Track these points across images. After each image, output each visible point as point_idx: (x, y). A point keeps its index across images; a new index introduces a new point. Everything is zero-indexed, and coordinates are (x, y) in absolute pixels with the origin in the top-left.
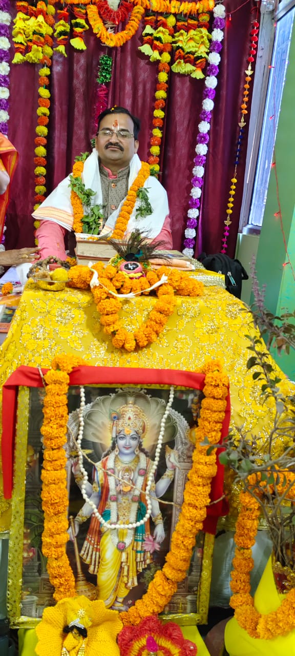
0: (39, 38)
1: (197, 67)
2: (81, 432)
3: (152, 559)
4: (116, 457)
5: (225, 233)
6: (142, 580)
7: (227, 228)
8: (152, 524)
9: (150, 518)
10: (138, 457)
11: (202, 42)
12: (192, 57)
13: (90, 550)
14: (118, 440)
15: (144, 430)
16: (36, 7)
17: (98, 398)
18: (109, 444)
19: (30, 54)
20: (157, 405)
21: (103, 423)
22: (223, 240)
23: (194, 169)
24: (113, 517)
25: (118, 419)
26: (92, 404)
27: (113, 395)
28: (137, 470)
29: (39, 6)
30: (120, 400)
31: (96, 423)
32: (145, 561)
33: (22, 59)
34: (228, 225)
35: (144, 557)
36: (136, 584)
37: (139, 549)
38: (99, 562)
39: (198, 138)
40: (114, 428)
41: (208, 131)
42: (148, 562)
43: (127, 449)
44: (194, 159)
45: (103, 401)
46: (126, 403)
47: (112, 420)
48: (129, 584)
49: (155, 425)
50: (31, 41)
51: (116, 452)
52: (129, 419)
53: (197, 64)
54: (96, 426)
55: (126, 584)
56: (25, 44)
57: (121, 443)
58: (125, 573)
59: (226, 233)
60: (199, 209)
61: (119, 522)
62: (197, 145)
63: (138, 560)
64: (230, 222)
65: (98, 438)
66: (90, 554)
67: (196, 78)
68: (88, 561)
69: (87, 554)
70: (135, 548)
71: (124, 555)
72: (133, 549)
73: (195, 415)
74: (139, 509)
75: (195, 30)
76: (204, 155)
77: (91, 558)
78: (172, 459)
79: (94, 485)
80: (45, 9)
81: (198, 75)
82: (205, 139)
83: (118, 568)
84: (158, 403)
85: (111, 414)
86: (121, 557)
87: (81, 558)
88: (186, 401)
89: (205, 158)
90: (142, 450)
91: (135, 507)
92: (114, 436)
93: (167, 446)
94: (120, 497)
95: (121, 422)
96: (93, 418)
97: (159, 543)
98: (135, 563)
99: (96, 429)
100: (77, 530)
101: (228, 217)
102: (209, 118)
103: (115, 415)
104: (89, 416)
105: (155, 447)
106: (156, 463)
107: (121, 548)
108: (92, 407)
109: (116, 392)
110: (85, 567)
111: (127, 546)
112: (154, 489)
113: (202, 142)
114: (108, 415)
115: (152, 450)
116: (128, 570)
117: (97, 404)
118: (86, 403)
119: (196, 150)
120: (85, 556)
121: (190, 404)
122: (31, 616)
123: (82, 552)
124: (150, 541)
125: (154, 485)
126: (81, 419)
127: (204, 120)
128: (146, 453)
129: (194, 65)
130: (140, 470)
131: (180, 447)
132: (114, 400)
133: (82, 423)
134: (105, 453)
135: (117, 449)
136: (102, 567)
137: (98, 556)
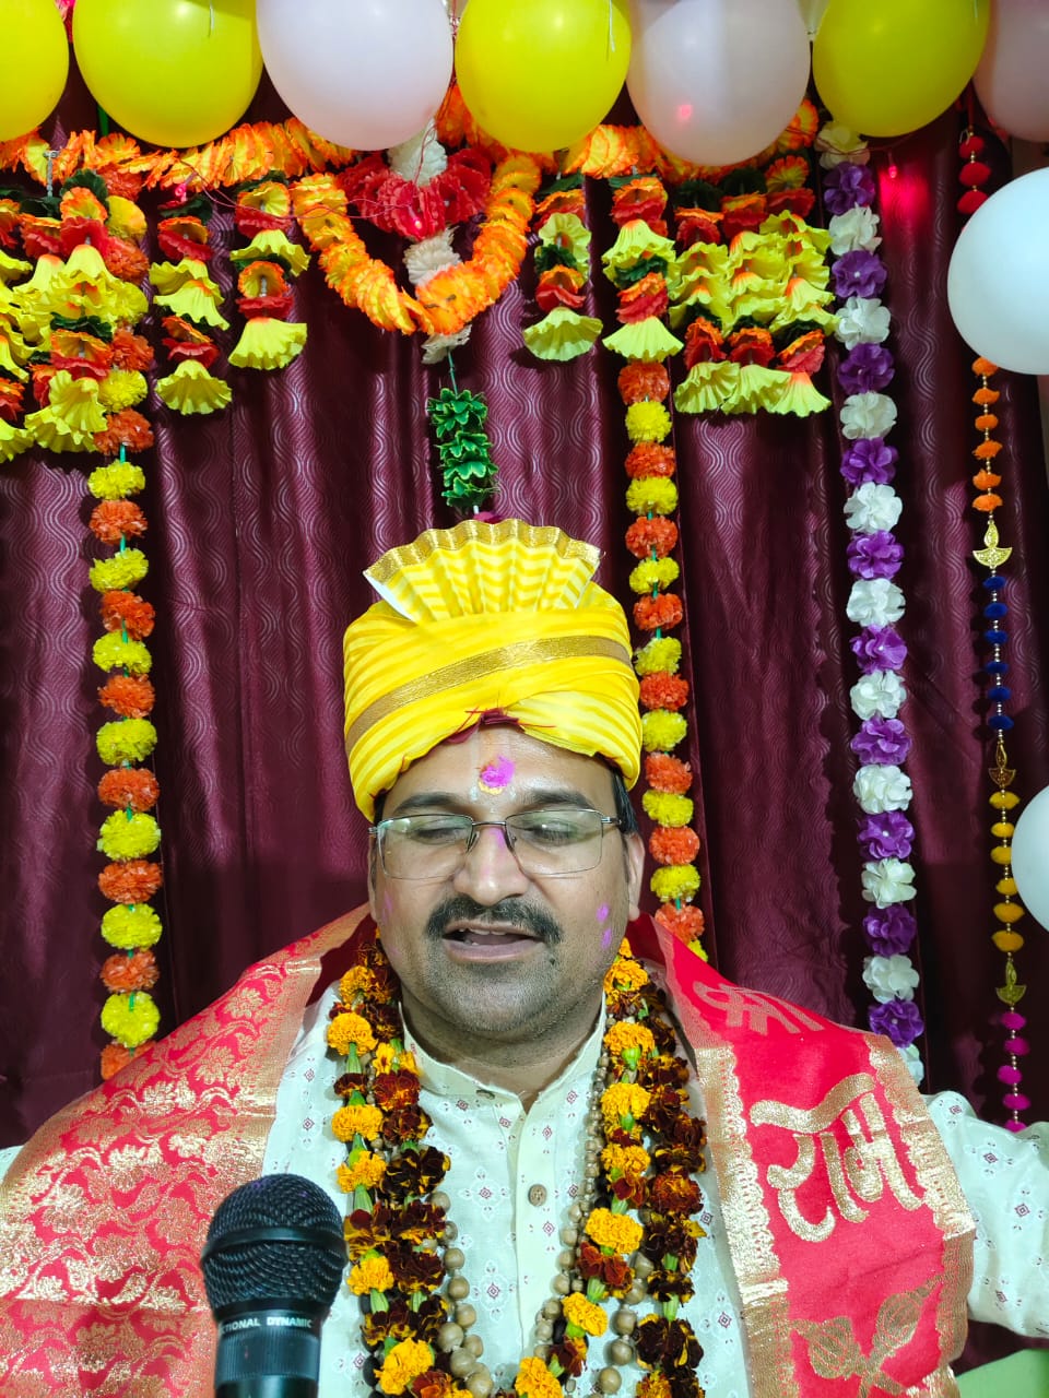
0: (82, 345)
1: (792, 370)
11: (795, 271)
12: (761, 335)
16: (57, 216)
19: (46, 415)
29: (70, 213)
33: (9, 437)
39: (857, 651)
41: (899, 617)
50: (43, 359)
53: (790, 358)
56: (23, 375)
67: (792, 415)
75: (756, 231)
76: (894, 716)
80: (97, 214)
81: (803, 399)
102: (888, 562)
113: (875, 668)
119: (855, 706)
127: (869, 575)
129: (775, 363)
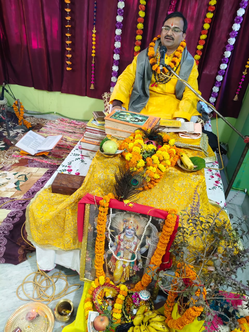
2: (110, 224)
3: (136, 273)
4: (124, 235)
5: (241, 80)
6: (131, 279)
7: (244, 76)
8: (137, 262)
9: (137, 260)
10: (134, 237)
13: (112, 264)
14: (126, 230)
15: (137, 228)
17: (118, 212)
18: (122, 230)
20: (144, 220)
21: (120, 222)
22: (240, 83)
23: (229, 39)
24: (122, 255)
25: (126, 222)
26: (115, 214)
27: (125, 213)
28: (133, 242)
30: (128, 215)
31: (117, 221)
32: (133, 273)
34: (244, 74)
35: (133, 272)
36: (129, 280)
37: (131, 269)
38: (115, 269)
39: (235, 20)
40: (125, 225)
41: (243, 15)
42: (134, 274)
43: (130, 233)
44: (230, 33)
45: (121, 214)
46: (131, 216)
47: (124, 221)
48: (126, 279)
49: (142, 227)
51: (124, 234)
52: (131, 223)
54: (117, 223)
55: (125, 279)
57: (127, 231)
58: (125, 275)
59: (243, 80)
60: (227, 64)
61: (124, 258)
62: (234, 25)
63: (130, 272)
64: (246, 73)
65: (117, 227)
66: (111, 265)
68: (110, 267)
69: (110, 265)
70: (129, 268)
71: (125, 270)
72: (128, 268)
73: (161, 227)
74: (132, 256)
76: (237, 31)
77: (112, 267)
78: (149, 242)
79: (115, 243)
82: (240, 21)
83: (122, 272)
84: (145, 220)
85: (123, 220)
86: (123, 269)
87: (108, 266)
88: (158, 221)
89: (237, 33)
90: (136, 235)
91: (131, 254)
92: (124, 227)
93: (147, 236)
94: (125, 249)
95: (127, 223)
96: (116, 219)
97: (139, 269)
98: (129, 273)
99: (116, 223)
100: (107, 256)
101: (246, 70)
102: (245, 6)
103: (125, 220)
104: (114, 219)
105: (141, 236)
106: (141, 241)
107: (124, 266)
108: (116, 215)
109: (126, 212)
110: (109, 269)
111: (126, 266)
112: (139, 250)
113: (237, 22)
114: (122, 220)
115: (140, 236)
116: (126, 274)
117: (118, 214)
118: (113, 213)
119: (232, 27)
120: (109, 265)
121: (159, 223)
122: (88, 278)
123: (108, 264)
124: (136, 267)
125: (140, 248)
126: (110, 219)
127: (242, 8)
128: (137, 237)
130: (134, 242)
131: (152, 238)
132: (125, 214)
133: (111, 221)
134: (120, 233)
135: (125, 232)
136: (115, 271)
137: (114, 267)
